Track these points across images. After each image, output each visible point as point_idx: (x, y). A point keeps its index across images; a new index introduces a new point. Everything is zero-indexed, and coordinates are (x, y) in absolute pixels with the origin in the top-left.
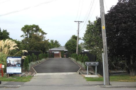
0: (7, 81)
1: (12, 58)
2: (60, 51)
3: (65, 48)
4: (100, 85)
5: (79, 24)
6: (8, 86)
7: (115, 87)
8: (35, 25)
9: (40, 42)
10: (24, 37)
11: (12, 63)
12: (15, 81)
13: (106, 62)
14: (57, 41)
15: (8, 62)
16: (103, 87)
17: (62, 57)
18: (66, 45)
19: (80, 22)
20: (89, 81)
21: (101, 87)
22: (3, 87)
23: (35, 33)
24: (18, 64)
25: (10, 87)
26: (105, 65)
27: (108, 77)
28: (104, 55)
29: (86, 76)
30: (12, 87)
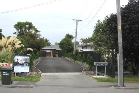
0: (17, 81)
1: (20, 56)
2: (52, 50)
3: (59, 47)
4: (114, 86)
5: (77, 22)
6: (21, 86)
7: (129, 88)
8: (28, 22)
9: (35, 40)
10: (16, 34)
11: (19, 62)
12: (26, 81)
13: (121, 63)
14: (47, 39)
15: (16, 61)
16: (118, 88)
17: (53, 56)
18: (61, 43)
19: (78, 21)
20: (100, 82)
21: (116, 88)
22: (16, 87)
23: (28, 31)
24: (26, 63)
25: (23, 87)
26: (120, 66)
27: (122, 78)
28: (119, 56)
29: (95, 77)
30: (25, 87)
